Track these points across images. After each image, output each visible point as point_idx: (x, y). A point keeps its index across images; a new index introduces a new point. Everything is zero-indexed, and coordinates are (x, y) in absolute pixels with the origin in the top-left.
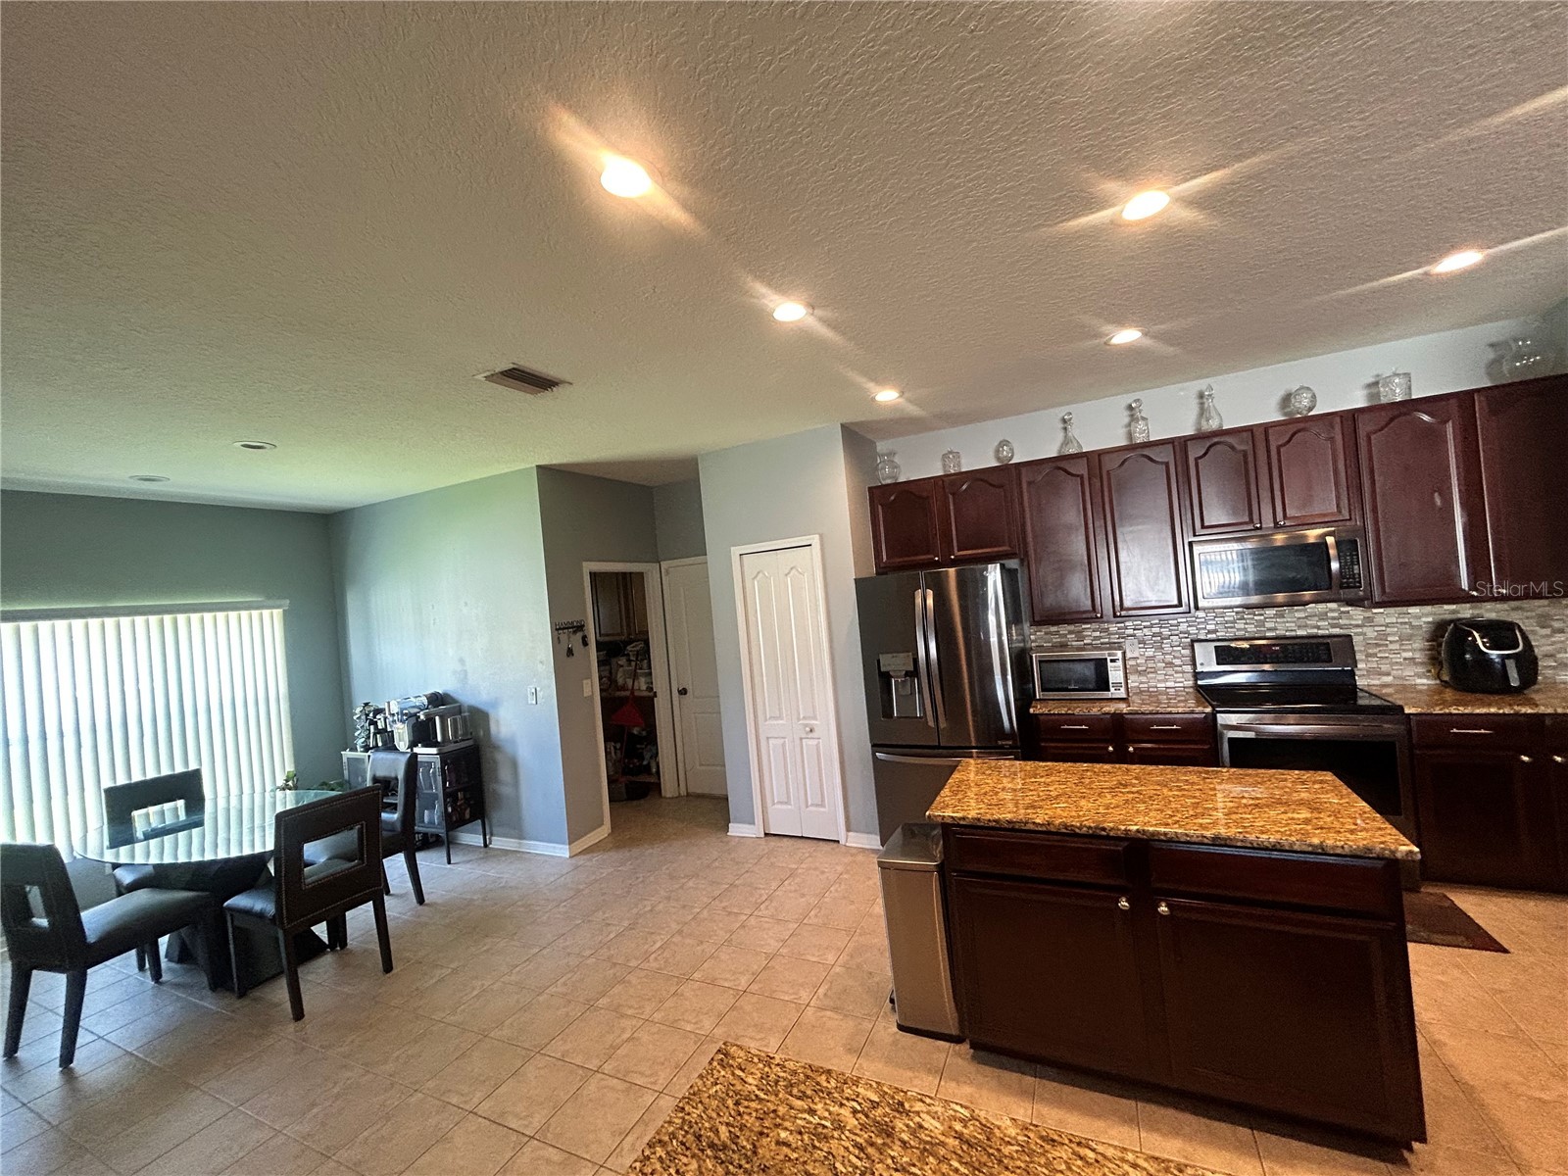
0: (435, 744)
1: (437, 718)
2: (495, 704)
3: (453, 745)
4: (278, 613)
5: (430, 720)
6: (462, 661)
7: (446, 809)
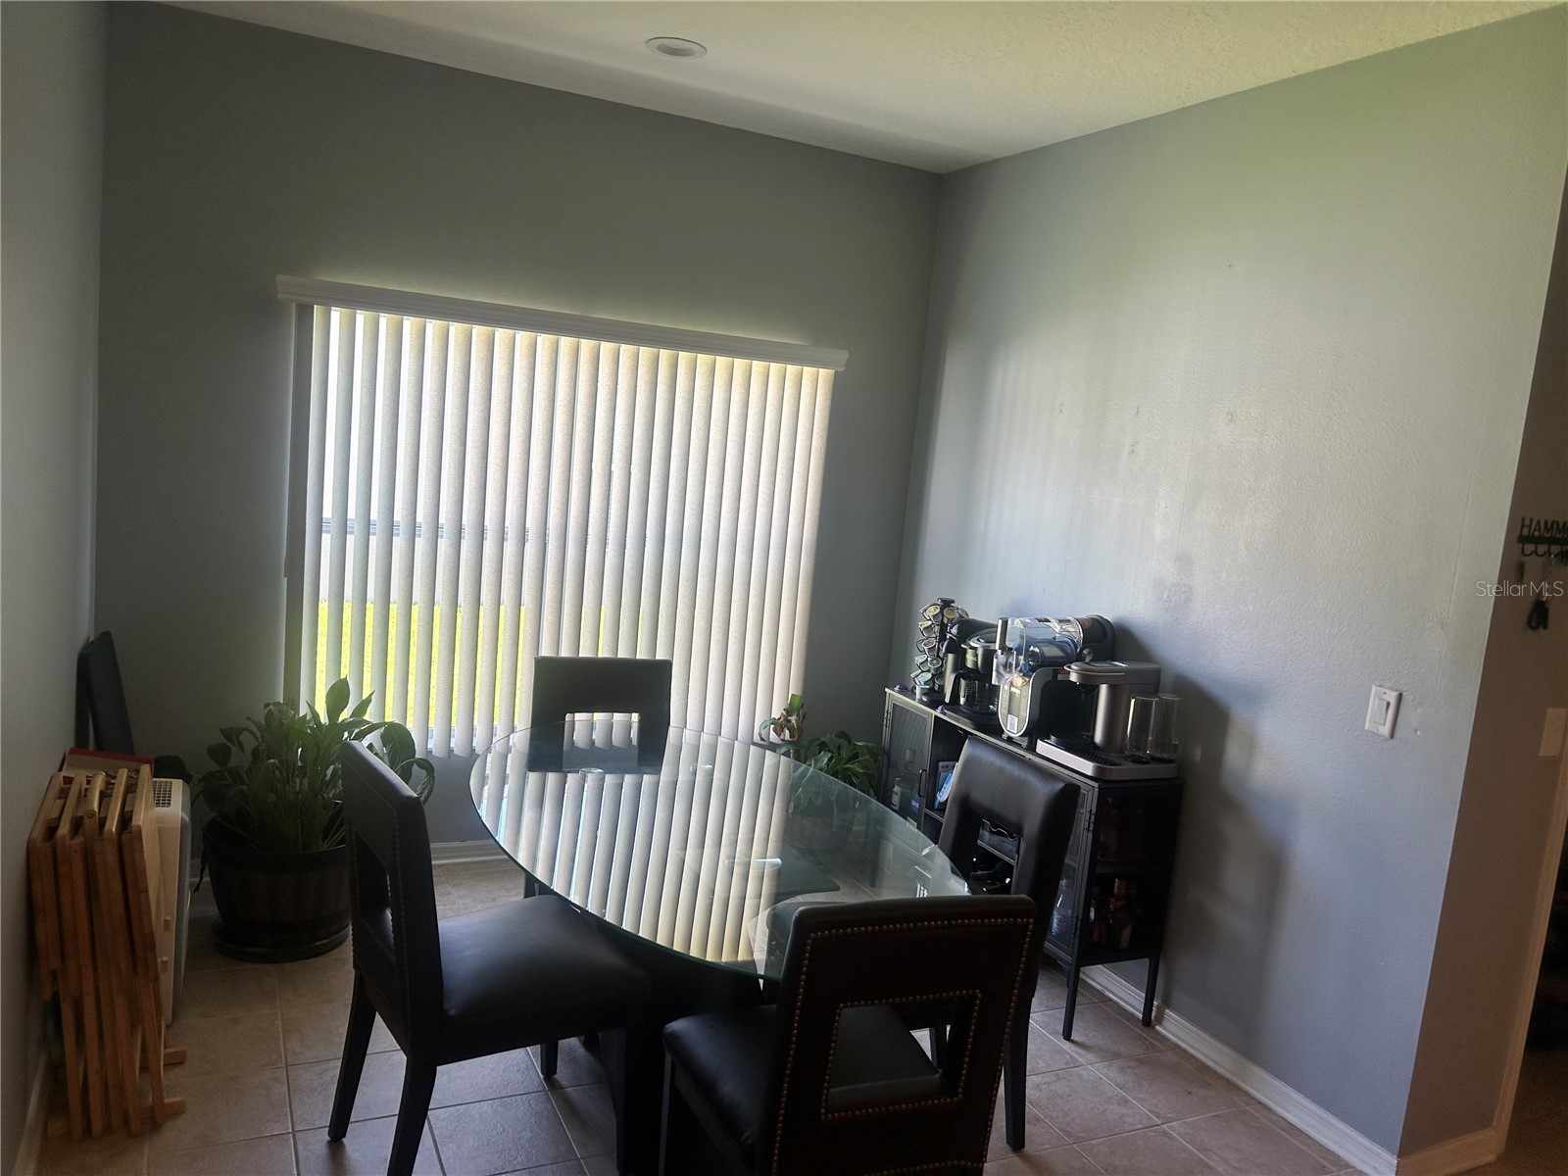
0: (1085, 749)
1: (1104, 689)
2: (1254, 695)
3: (1129, 766)
4: (825, 375)
5: (1089, 689)
6: (1184, 560)
7: (1086, 912)
